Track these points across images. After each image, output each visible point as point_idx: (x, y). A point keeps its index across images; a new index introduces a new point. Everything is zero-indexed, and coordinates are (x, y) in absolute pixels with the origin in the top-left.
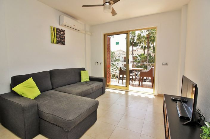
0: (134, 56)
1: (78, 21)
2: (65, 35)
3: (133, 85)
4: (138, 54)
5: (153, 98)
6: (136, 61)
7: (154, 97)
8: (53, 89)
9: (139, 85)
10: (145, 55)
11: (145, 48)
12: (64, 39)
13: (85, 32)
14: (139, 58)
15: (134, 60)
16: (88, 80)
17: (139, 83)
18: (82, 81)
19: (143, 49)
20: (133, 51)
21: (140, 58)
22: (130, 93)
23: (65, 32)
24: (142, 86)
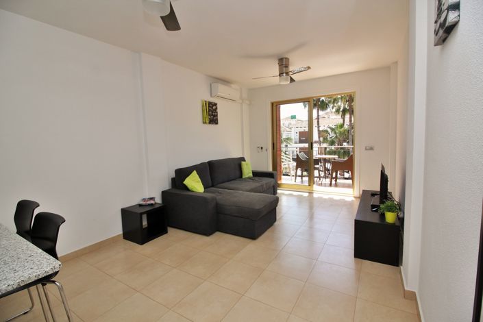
0: (321, 129)
1: (232, 85)
2: (218, 110)
3: (320, 185)
4: (331, 126)
5: (353, 201)
6: (325, 140)
7: (354, 199)
8: (213, 186)
9: (331, 184)
10: (346, 127)
11: (344, 111)
12: (217, 116)
13: (241, 101)
14: (332, 135)
15: (321, 139)
16: (251, 175)
17: (331, 182)
18: (244, 177)
19: (341, 113)
20: (318, 118)
21: (335, 133)
22: (315, 195)
23: (218, 106)
24: (336, 185)
